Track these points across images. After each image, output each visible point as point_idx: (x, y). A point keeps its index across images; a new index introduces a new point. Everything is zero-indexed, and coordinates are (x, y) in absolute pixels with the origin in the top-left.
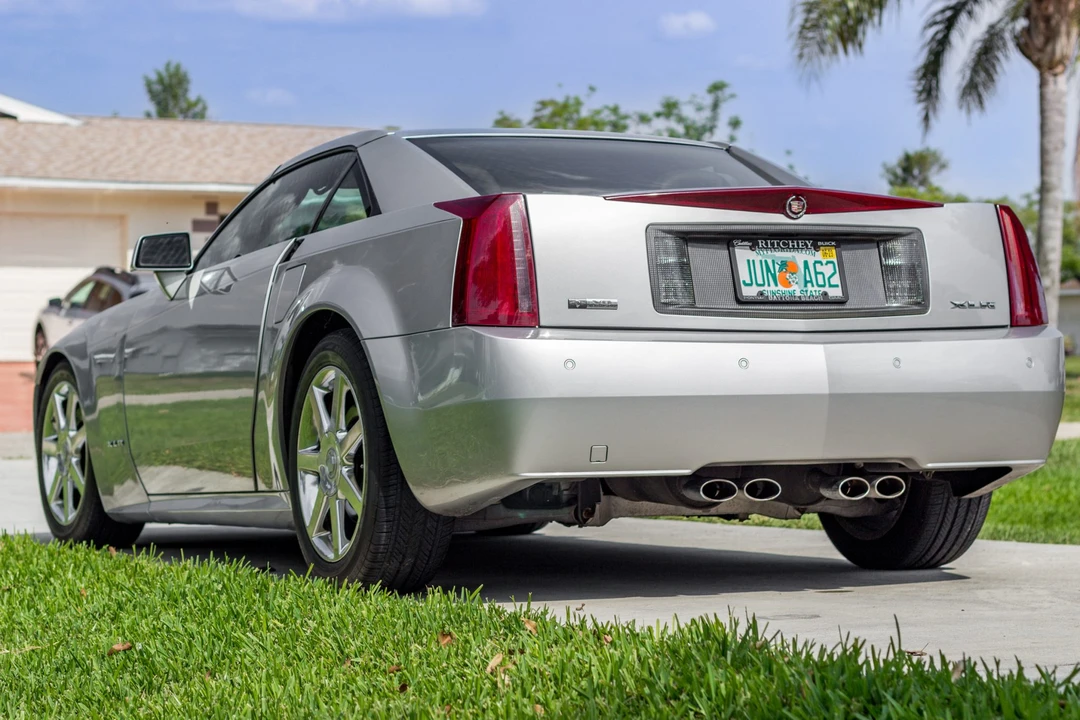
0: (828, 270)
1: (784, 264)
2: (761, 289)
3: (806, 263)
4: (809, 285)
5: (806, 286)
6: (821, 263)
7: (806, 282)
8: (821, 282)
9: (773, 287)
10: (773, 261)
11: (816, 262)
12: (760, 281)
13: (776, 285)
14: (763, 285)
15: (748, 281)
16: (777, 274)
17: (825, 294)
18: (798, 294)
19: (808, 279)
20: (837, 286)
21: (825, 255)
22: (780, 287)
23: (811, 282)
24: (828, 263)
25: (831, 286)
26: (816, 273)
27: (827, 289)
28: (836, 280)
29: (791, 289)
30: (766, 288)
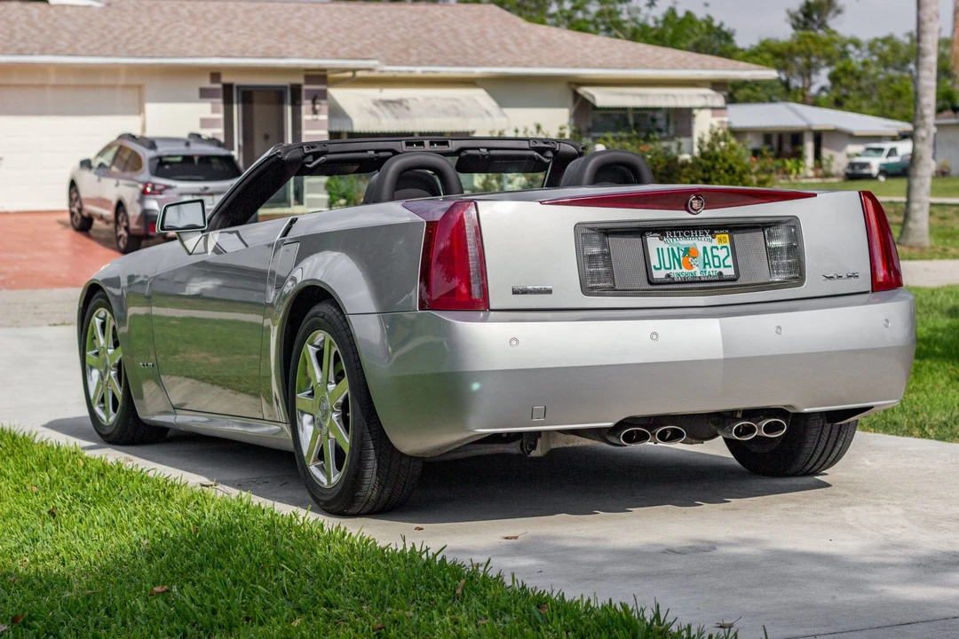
0: (722, 253)
1: (687, 250)
2: (668, 272)
3: (705, 248)
4: (708, 266)
5: (705, 267)
6: (717, 248)
7: (705, 264)
8: (717, 264)
9: (678, 270)
10: (678, 249)
11: (713, 248)
12: (667, 266)
13: (681, 268)
14: (670, 268)
15: (658, 266)
16: (682, 259)
17: (721, 273)
18: (698, 274)
19: (707, 262)
20: (730, 266)
21: (720, 240)
22: (684, 270)
23: (709, 264)
24: (722, 247)
25: (725, 266)
26: (713, 256)
27: (722, 269)
28: (729, 261)
29: (692, 271)
30: (672, 270)
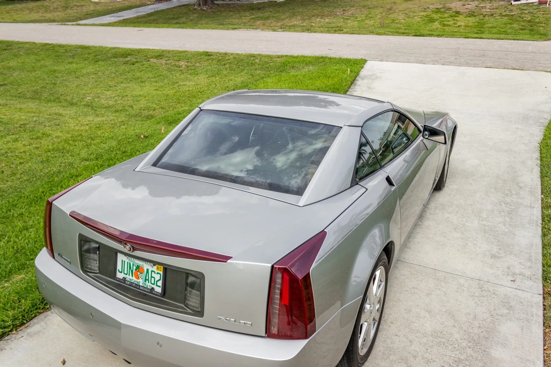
0: (157, 277)
1: (138, 267)
2: (125, 276)
3: (148, 270)
4: (147, 281)
5: (145, 281)
6: (154, 272)
7: (146, 280)
8: (153, 282)
9: (130, 277)
10: (133, 264)
11: (152, 271)
13: (132, 276)
14: (127, 274)
15: (120, 271)
16: (134, 271)
17: (153, 289)
18: (141, 284)
19: (147, 278)
20: (160, 287)
21: (158, 268)
22: (134, 278)
24: (158, 273)
25: (157, 285)
26: (152, 277)
27: (154, 286)
28: (160, 283)
29: (138, 281)
30: (127, 276)
